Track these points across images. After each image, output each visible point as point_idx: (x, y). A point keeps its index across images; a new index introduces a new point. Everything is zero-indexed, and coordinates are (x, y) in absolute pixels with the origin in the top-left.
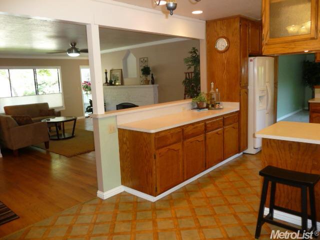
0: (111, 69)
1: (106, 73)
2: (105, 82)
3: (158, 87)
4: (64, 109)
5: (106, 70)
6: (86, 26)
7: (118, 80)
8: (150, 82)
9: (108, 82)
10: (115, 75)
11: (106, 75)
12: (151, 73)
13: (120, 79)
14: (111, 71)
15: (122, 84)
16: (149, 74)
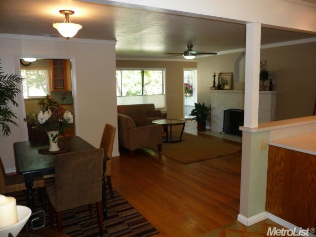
0: (220, 72)
1: (214, 76)
2: (213, 85)
3: (276, 94)
4: (166, 110)
5: (215, 73)
6: (246, 25)
7: (227, 84)
8: (268, 88)
9: (216, 85)
10: (224, 79)
11: (214, 78)
12: (269, 78)
13: (229, 83)
14: (220, 74)
15: (232, 88)
16: (267, 79)
